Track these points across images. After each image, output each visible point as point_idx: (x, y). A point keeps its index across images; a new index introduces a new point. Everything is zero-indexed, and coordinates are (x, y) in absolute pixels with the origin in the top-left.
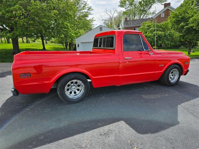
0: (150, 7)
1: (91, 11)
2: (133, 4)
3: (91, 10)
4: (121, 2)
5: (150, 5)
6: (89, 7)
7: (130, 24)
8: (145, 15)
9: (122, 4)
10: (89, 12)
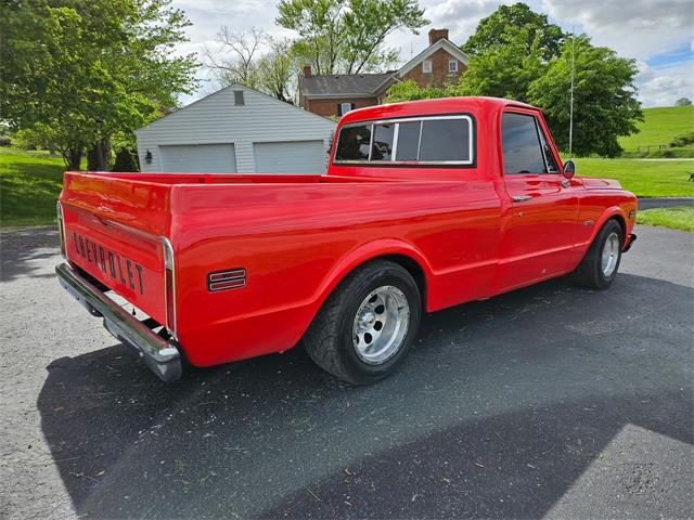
0: (381, 38)
1: (181, 30)
2: (325, 22)
3: (181, 23)
4: (285, 10)
5: (380, 32)
6: (173, 11)
7: (324, 88)
8: (366, 64)
9: (289, 18)
10: (175, 30)
